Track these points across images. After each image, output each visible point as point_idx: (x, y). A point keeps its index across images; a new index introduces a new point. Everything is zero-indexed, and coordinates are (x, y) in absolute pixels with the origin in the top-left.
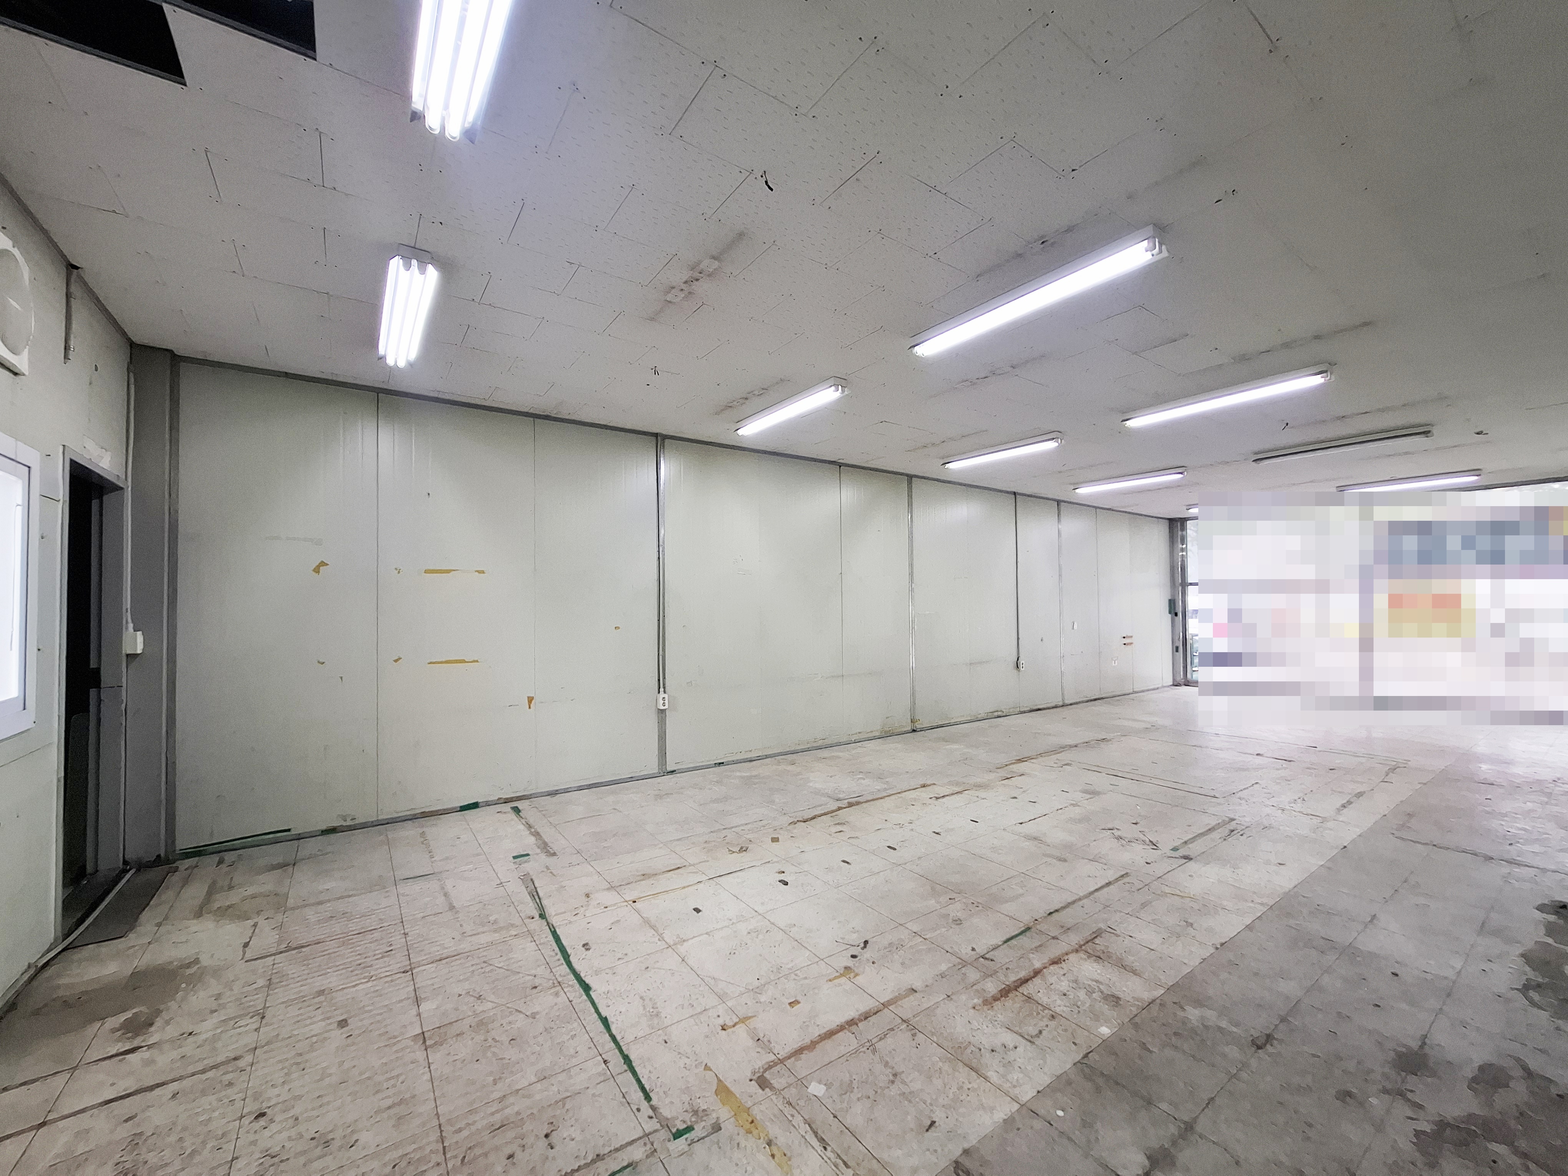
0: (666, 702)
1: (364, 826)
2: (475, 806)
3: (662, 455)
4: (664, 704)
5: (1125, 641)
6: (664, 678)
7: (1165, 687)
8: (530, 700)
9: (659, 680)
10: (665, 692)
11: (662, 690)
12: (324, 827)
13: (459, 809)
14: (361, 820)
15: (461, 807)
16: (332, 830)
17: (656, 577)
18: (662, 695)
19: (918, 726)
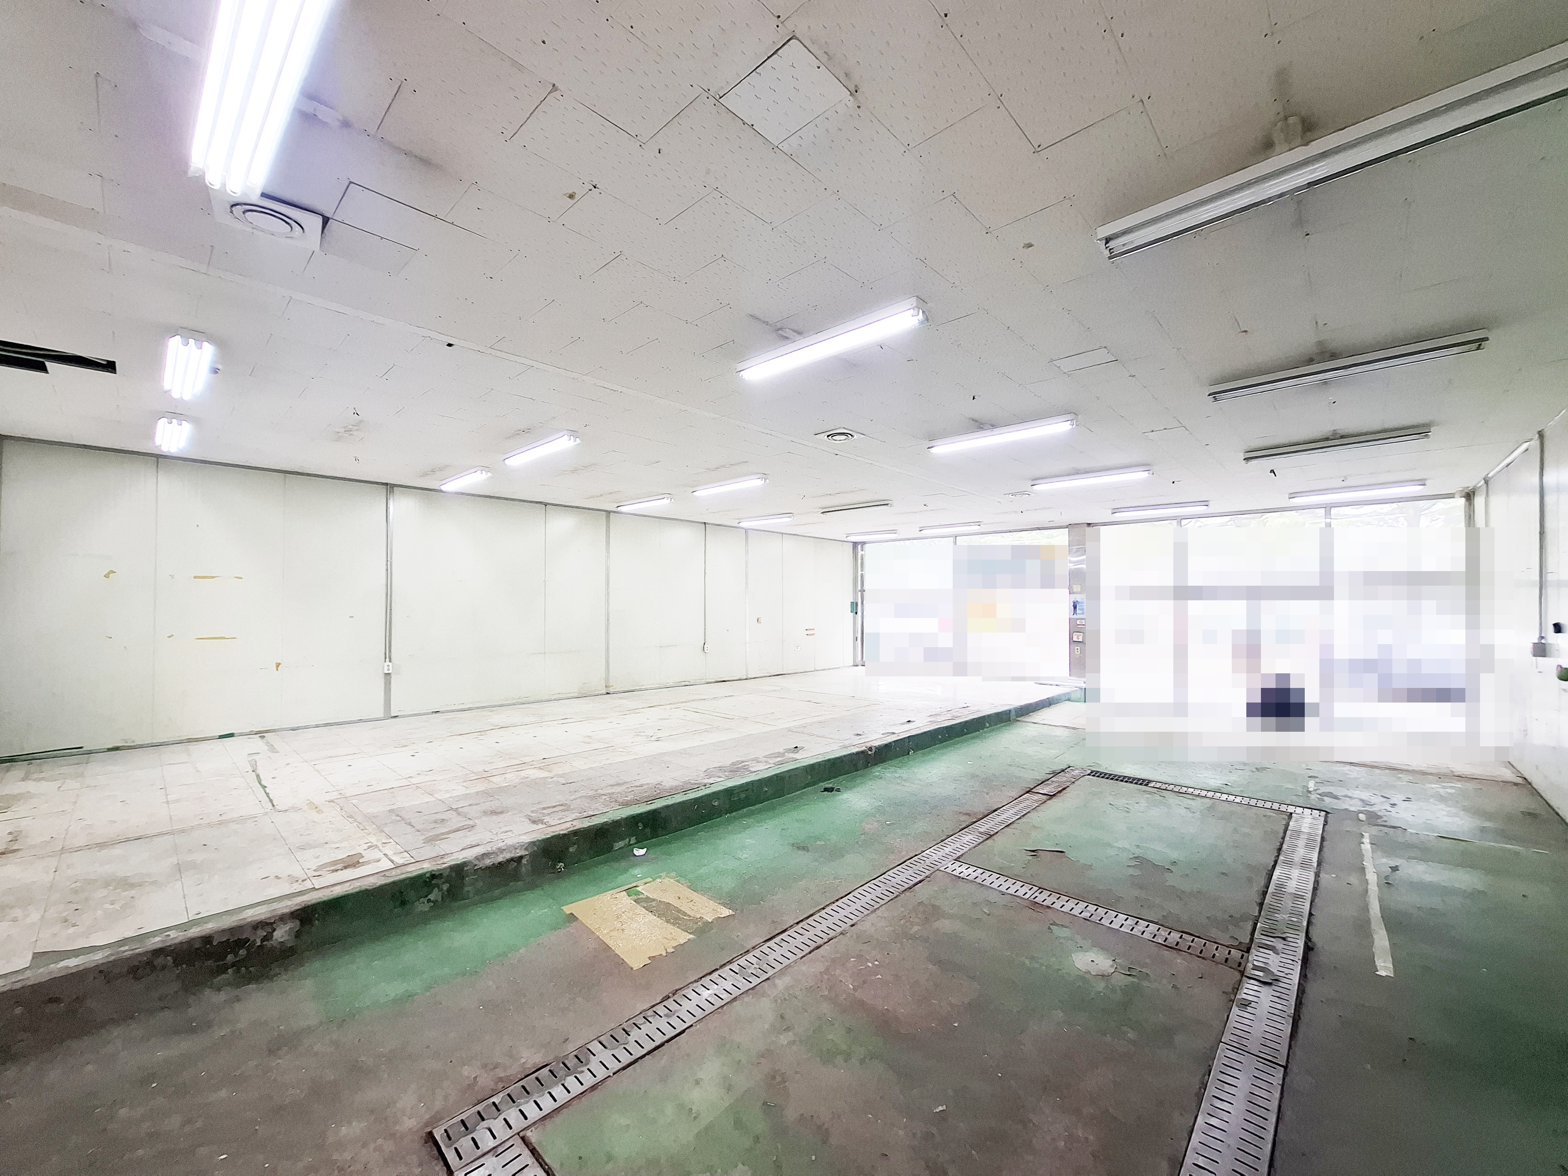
0: (391, 668)
1: (141, 746)
2: (231, 735)
3: (392, 498)
4: (388, 670)
5: (808, 632)
6: (390, 651)
7: (846, 667)
8: (278, 665)
9: (385, 653)
10: (390, 661)
11: (387, 660)
12: (110, 746)
13: (218, 737)
14: (139, 742)
15: (220, 736)
16: (116, 749)
17: (385, 583)
18: (388, 663)
19: (611, 690)
